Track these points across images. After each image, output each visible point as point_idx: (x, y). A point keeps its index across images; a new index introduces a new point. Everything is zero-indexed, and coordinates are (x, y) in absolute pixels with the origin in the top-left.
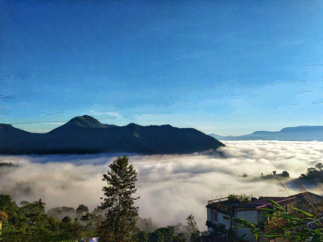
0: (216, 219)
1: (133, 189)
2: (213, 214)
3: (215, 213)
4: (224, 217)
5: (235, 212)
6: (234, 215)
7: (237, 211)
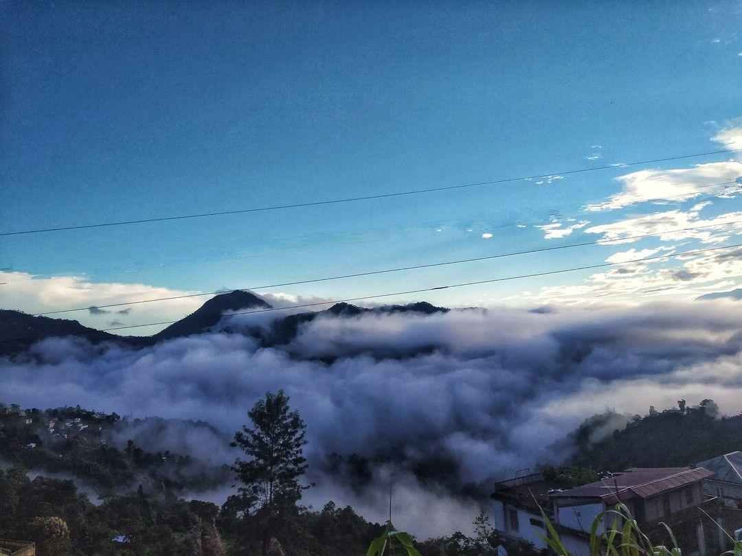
0: (515, 526)
1: (300, 465)
2: (508, 513)
3: (511, 511)
4: (533, 522)
5: (555, 507)
6: (553, 514)
7: (558, 507)
